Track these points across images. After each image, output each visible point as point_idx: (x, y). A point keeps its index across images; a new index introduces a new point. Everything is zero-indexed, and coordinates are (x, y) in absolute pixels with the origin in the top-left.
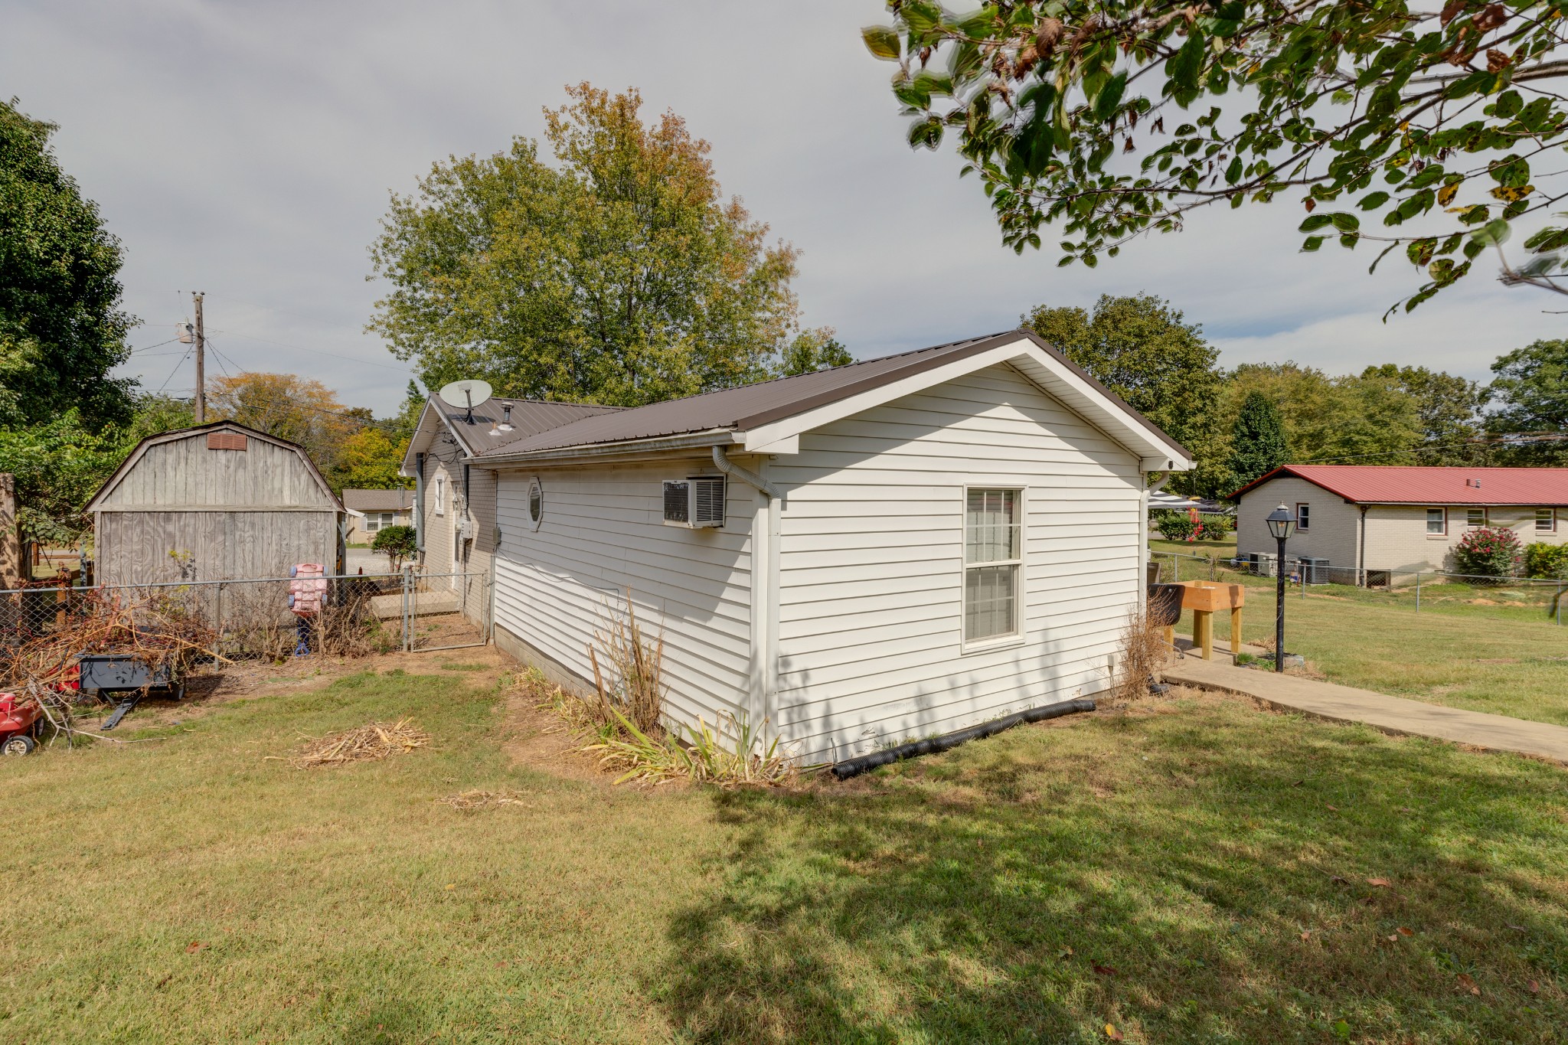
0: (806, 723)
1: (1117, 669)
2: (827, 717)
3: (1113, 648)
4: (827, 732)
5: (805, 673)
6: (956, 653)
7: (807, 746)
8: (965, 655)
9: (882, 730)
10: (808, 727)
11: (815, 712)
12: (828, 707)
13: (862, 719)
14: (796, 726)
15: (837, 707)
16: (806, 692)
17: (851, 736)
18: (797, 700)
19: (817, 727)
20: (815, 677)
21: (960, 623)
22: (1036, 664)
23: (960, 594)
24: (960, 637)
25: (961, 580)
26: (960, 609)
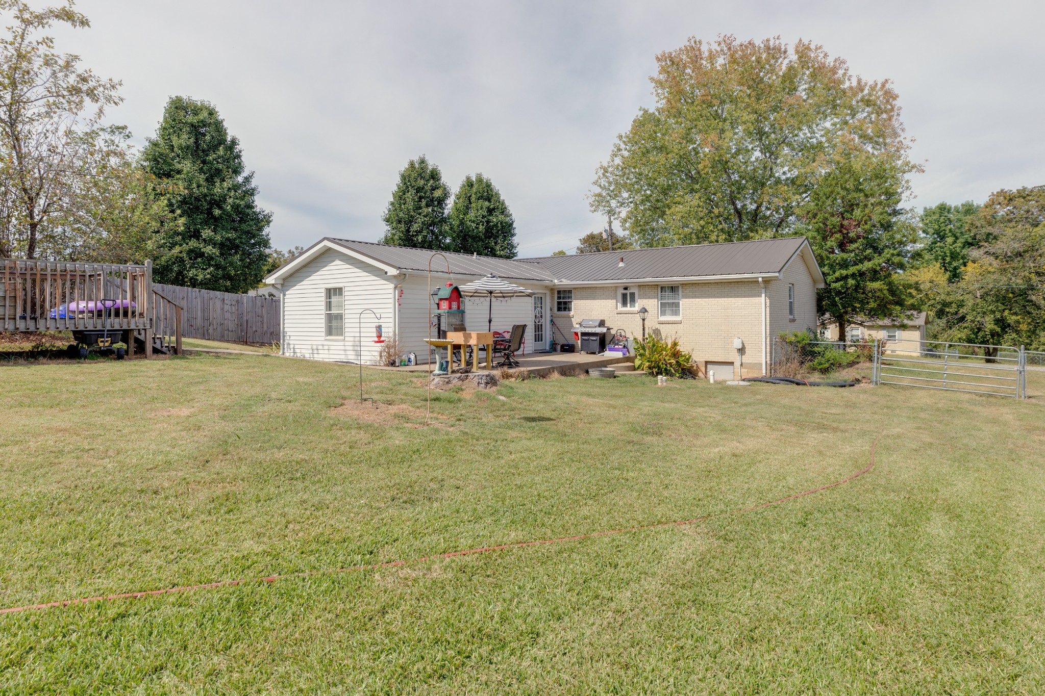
2: (294, 348)
4: (294, 352)
5: (290, 336)
6: (324, 339)
7: (290, 354)
8: (326, 340)
10: (290, 349)
11: (292, 346)
13: (300, 351)
14: (288, 349)
15: (295, 346)
16: (290, 341)
17: (298, 354)
18: (288, 342)
19: (292, 350)
20: (291, 338)
21: (323, 330)
22: (351, 348)
23: (323, 321)
24: (323, 334)
25: (323, 317)
26: (323, 325)
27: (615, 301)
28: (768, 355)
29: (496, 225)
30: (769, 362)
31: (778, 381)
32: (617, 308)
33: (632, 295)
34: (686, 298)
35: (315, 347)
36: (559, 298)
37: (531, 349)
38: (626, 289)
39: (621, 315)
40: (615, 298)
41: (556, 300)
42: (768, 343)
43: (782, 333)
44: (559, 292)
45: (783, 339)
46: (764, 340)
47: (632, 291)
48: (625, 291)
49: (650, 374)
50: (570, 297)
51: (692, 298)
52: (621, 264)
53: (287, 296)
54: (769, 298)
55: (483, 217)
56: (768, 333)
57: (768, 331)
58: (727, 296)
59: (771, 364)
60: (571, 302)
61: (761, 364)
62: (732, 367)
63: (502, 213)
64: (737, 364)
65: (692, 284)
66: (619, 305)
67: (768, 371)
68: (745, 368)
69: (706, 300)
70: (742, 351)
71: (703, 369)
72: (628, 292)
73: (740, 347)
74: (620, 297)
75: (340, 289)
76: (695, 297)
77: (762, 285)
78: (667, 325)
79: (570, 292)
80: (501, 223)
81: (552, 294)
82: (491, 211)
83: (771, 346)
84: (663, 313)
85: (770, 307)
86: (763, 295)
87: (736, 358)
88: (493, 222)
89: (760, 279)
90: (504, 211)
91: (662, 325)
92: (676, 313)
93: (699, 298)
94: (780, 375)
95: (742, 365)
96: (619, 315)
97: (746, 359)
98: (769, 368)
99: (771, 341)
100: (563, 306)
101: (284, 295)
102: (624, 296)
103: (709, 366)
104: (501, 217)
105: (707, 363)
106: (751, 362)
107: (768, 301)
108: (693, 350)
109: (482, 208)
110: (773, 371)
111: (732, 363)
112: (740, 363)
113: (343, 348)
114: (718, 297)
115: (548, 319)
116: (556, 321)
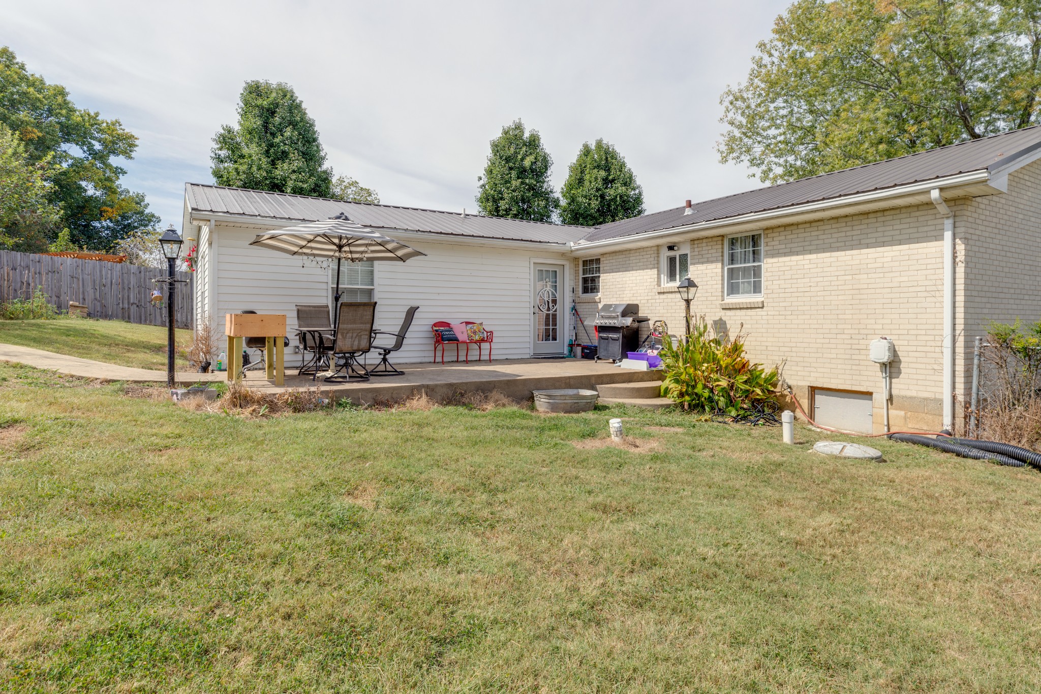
27: (655, 271)
28: (960, 380)
29: (614, 200)
30: (961, 398)
31: (974, 452)
32: (659, 284)
33: (684, 258)
34: (774, 256)
36: (584, 272)
37: (527, 351)
38: (671, 248)
39: (664, 296)
40: (657, 266)
41: (581, 276)
42: (960, 349)
43: (1001, 326)
44: (585, 263)
45: (1004, 342)
46: (948, 342)
47: (682, 252)
48: (672, 253)
49: (676, 406)
50: (598, 270)
51: (785, 254)
54: (966, 240)
55: (598, 190)
56: (960, 327)
57: (960, 320)
58: (860, 245)
59: (967, 404)
60: (599, 277)
61: (940, 402)
62: (868, 403)
63: (625, 184)
64: (881, 397)
65: (785, 226)
66: (664, 278)
67: (960, 421)
68: (900, 409)
69: (813, 256)
70: (891, 367)
71: (805, 403)
72: (676, 254)
73: (885, 357)
74: (664, 264)
76: (791, 253)
77: (943, 209)
78: (738, 312)
79: (598, 261)
80: (621, 197)
81: (577, 266)
82: (607, 181)
83: (968, 358)
84: (733, 289)
85: (967, 263)
86: (948, 235)
87: (878, 384)
88: (610, 195)
89: (935, 194)
90: (628, 182)
91: (729, 313)
92: (757, 288)
93: (797, 254)
94: (991, 435)
95: (890, 399)
96: (662, 296)
97: (901, 387)
98: (960, 412)
99: (968, 345)
100: (590, 285)
102: (672, 260)
103: (819, 398)
104: (622, 190)
105: (813, 391)
106: (914, 394)
107: (961, 248)
108: (785, 362)
109: (596, 179)
110: (973, 421)
111: (868, 395)
112: (885, 396)
114: (838, 249)
115: (568, 305)
116: (580, 308)
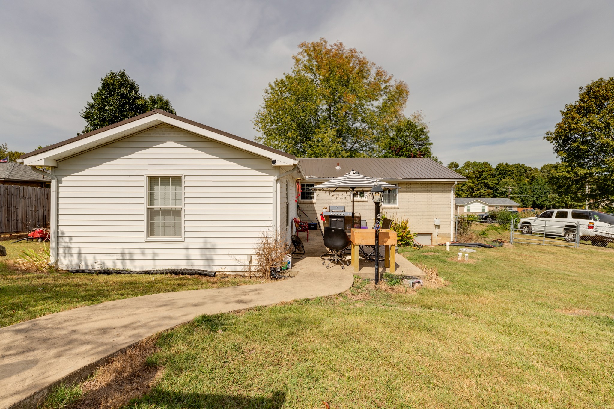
0: (71, 255)
1: (255, 263)
2: (79, 254)
3: (253, 252)
4: (79, 259)
5: (71, 238)
6: (143, 240)
7: (71, 262)
8: (147, 242)
9: (104, 263)
10: (72, 256)
11: (75, 251)
12: (80, 251)
13: (94, 257)
14: (67, 255)
15: (83, 251)
16: (71, 244)
17: (90, 262)
18: (67, 246)
19: (75, 256)
20: (74, 240)
21: (144, 229)
22: (198, 251)
23: (144, 218)
24: (144, 234)
25: (144, 212)
26: (144, 223)
28: (454, 228)
31: (473, 246)
34: (402, 192)
35: (127, 251)
36: (303, 189)
39: (355, 203)
42: (454, 221)
44: (303, 185)
46: (452, 219)
51: (406, 192)
52: (338, 168)
53: (64, 184)
56: (454, 215)
58: (429, 192)
61: (449, 235)
62: (430, 236)
64: (434, 234)
65: (406, 183)
68: (439, 237)
69: (416, 194)
70: (438, 226)
75: (179, 178)
76: (408, 192)
77: (453, 186)
78: (389, 210)
86: (452, 192)
87: (434, 231)
91: (384, 210)
93: (410, 192)
95: (438, 235)
97: (441, 231)
100: (306, 195)
101: (59, 182)
106: (443, 233)
111: (431, 234)
112: (436, 234)
113: (184, 252)
114: (423, 192)
116: (301, 206)
